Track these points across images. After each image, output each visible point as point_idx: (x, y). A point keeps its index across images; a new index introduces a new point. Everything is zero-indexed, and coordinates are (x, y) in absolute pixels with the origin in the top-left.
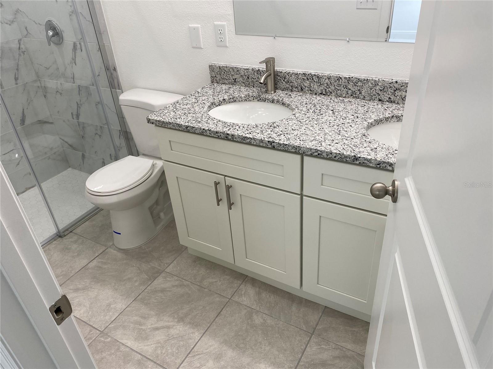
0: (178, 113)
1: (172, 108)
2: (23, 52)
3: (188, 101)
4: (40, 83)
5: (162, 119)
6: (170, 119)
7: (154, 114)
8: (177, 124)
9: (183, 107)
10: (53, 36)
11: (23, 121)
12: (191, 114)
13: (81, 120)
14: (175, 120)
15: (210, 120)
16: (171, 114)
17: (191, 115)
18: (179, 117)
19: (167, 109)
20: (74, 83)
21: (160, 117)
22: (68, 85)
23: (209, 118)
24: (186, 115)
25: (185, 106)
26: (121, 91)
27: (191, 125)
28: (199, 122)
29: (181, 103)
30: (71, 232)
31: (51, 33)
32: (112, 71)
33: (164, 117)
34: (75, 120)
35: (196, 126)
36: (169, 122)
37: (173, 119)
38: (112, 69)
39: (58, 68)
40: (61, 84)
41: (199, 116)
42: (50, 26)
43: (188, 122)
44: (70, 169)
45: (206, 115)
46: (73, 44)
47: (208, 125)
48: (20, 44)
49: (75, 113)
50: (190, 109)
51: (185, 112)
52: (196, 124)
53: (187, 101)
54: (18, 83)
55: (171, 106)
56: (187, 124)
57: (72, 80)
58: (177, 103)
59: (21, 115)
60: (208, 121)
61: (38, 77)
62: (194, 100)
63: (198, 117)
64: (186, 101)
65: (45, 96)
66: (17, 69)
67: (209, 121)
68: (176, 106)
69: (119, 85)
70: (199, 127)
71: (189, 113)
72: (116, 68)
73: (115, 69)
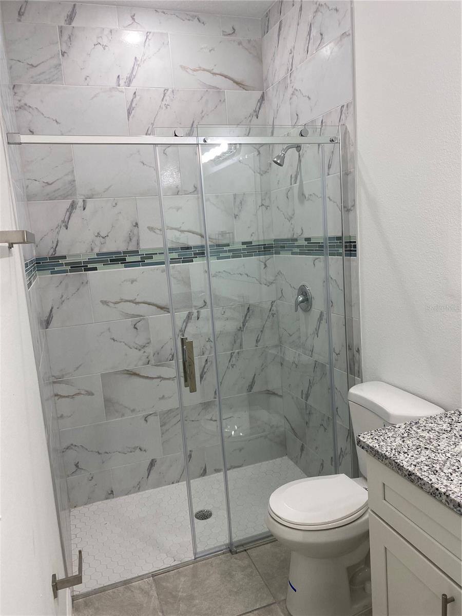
0: (409, 442)
1: (403, 431)
2: (273, 315)
3: (436, 425)
4: (281, 349)
5: (377, 445)
6: (389, 449)
7: (370, 434)
8: (396, 463)
9: (421, 435)
10: (302, 302)
11: (251, 387)
12: (429, 450)
13: (310, 401)
14: (397, 454)
15: (457, 474)
16: (396, 440)
17: (428, 452)
18: (406, 451)
19: (394, 431)
20: (312, 357)
21: (376, 442)
22: (305, 359)
23: (457, 470)
24: (419, 449)
25: (425, 434)
26: (360, 379)
27: (418, 474)
28: (435, 472)
29: (422, 425)
30: (245, 551)
31: (301, 299)
32: (355, 352)
33: (382, 443)
34: (304, 400)
35: (425, 479)
36: (386, 455)
37: (393, 451)
38: (355, 349)
39: (300, 337)
40: (299, 354)
41: (440, 459)
42: (303, 291)
43: (415, 466)
44: (286, 458)
45: (455, 461)
46: (320, 313)
47: (448, 484)
48: (272, 305)
49: (305, 392)
50: (431, 440)
51: (421, 445)
52: (426, 474)
53: (433, 424)
54: (258, 345)
55: (403, 426)
56: (411, 469)
57: (311, 353)
58: (416, 423)
59: (251, 380)
60: (451, 474)
61: (281, 342)
62: (445, 427)
63: (438, 460)
64: (430, 425)
65: (282, 364)
66: (262, 331)
67: (454, 475)
68: (411, 429)
69: (359, 372)
70: (430, 482)
71: (425, 448)
72: (360, 349)
73: (358, 351)
